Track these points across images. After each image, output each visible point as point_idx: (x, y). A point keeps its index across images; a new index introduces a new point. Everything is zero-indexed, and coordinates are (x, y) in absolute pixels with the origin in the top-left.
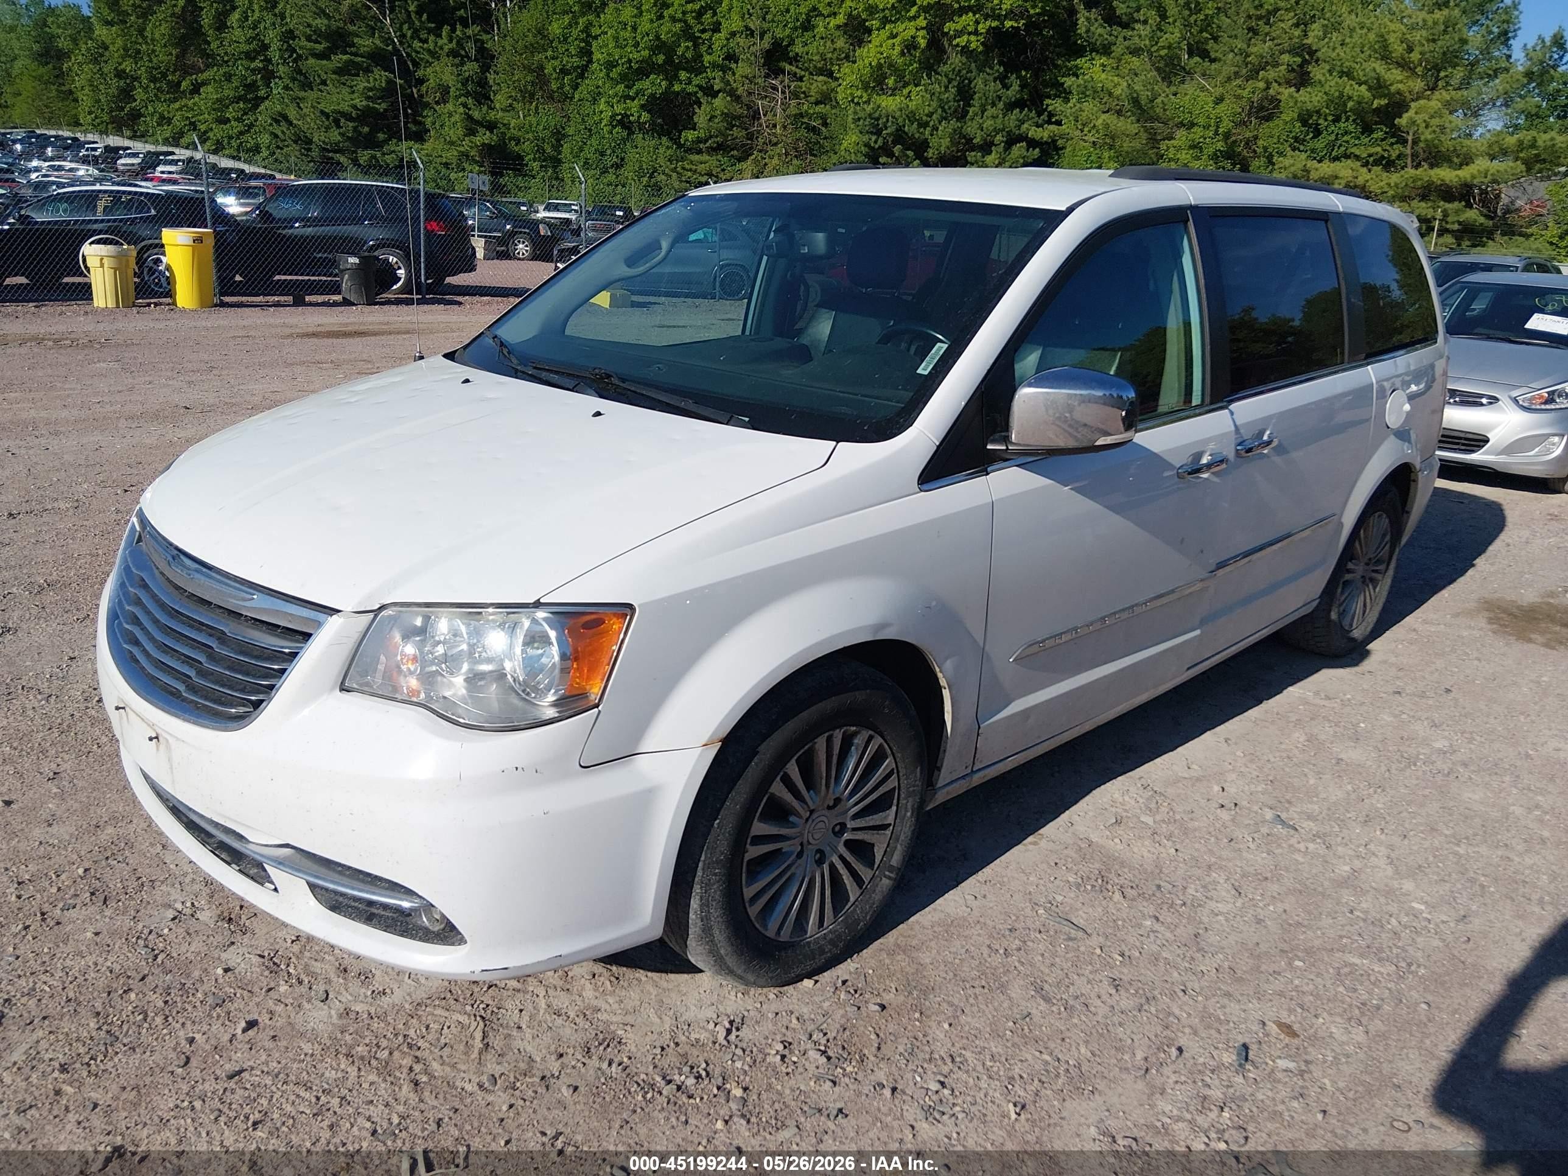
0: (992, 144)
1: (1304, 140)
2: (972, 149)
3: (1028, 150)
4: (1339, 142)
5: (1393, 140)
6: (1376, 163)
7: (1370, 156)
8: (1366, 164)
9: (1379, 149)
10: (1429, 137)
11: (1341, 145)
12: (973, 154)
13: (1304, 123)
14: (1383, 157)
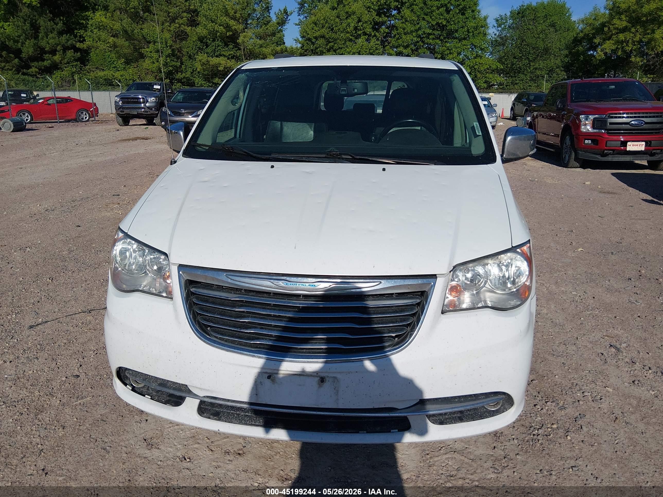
0: (56, 50)
1: (202, 49)
2: (46, 53)
3: (74, 54)
4: (217, 50)
5: (236, 49)
6: (232, 58)
7: (229, 55)
8: (228, 59)
9: (232, 52)
10: (251, 48)
11: (218, 51)
12: (47, 55)
13: (201, 42)
14: (234, 56)
